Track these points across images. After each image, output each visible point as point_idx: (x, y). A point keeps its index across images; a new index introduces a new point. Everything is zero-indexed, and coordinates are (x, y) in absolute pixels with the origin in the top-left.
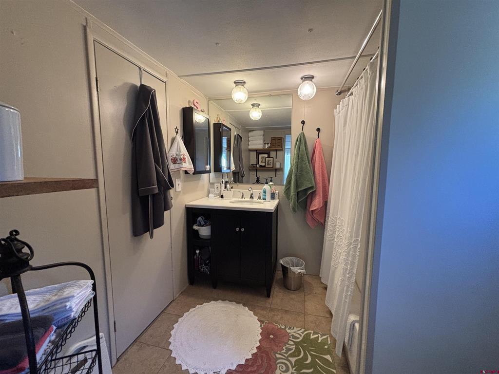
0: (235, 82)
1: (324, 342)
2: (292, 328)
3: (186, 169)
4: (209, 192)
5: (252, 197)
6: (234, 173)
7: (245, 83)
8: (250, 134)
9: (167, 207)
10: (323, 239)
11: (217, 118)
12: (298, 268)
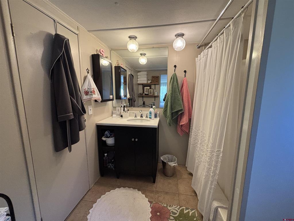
0: (129, 37)
1: (193, 216)
2: (171, 206)
3: (96, 99)
4: (112, 113)
5: (142, 117)
6: (129, 99)
7: (136, 38)
8: (139, 74)
9: (81, 128)
10: (188, 143)
11: (117, 62)
12: (173, 162)
